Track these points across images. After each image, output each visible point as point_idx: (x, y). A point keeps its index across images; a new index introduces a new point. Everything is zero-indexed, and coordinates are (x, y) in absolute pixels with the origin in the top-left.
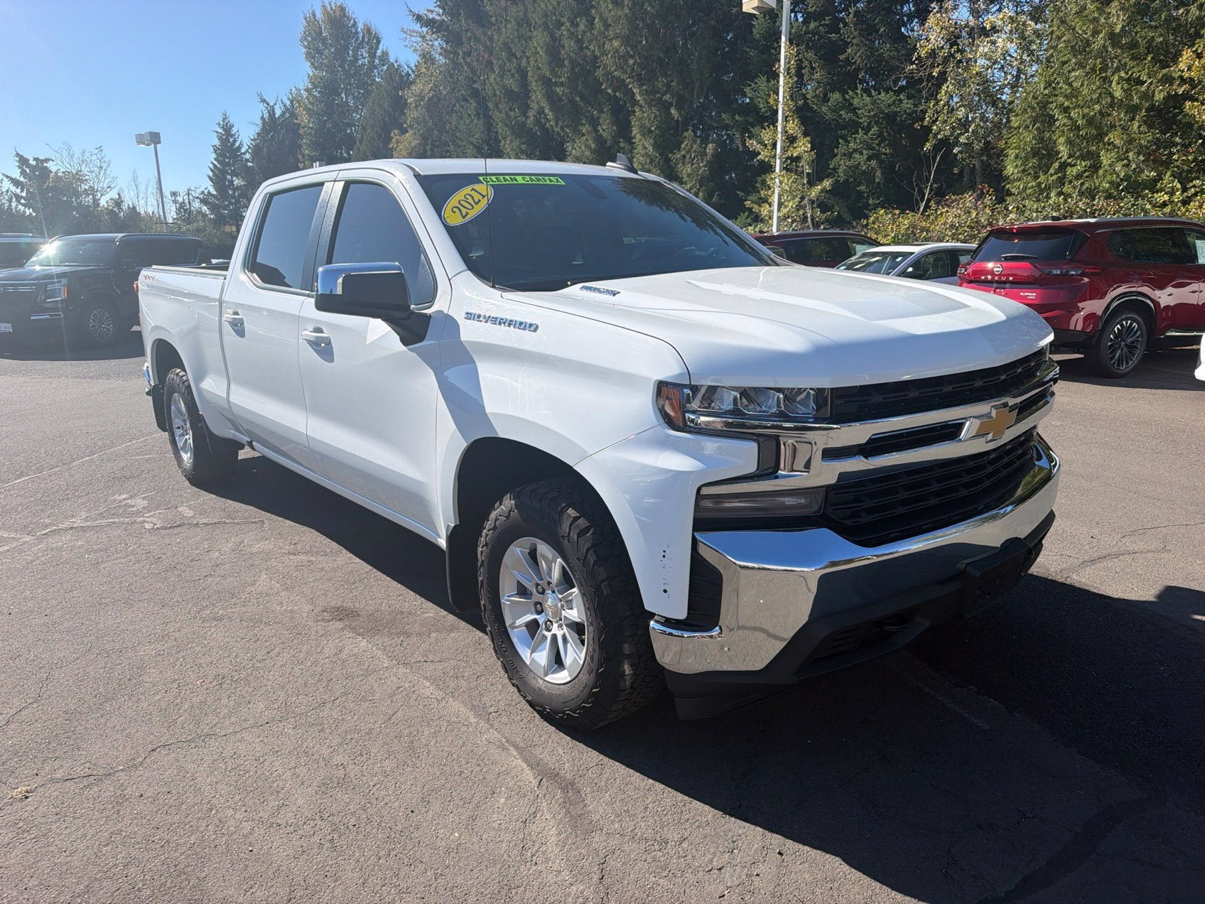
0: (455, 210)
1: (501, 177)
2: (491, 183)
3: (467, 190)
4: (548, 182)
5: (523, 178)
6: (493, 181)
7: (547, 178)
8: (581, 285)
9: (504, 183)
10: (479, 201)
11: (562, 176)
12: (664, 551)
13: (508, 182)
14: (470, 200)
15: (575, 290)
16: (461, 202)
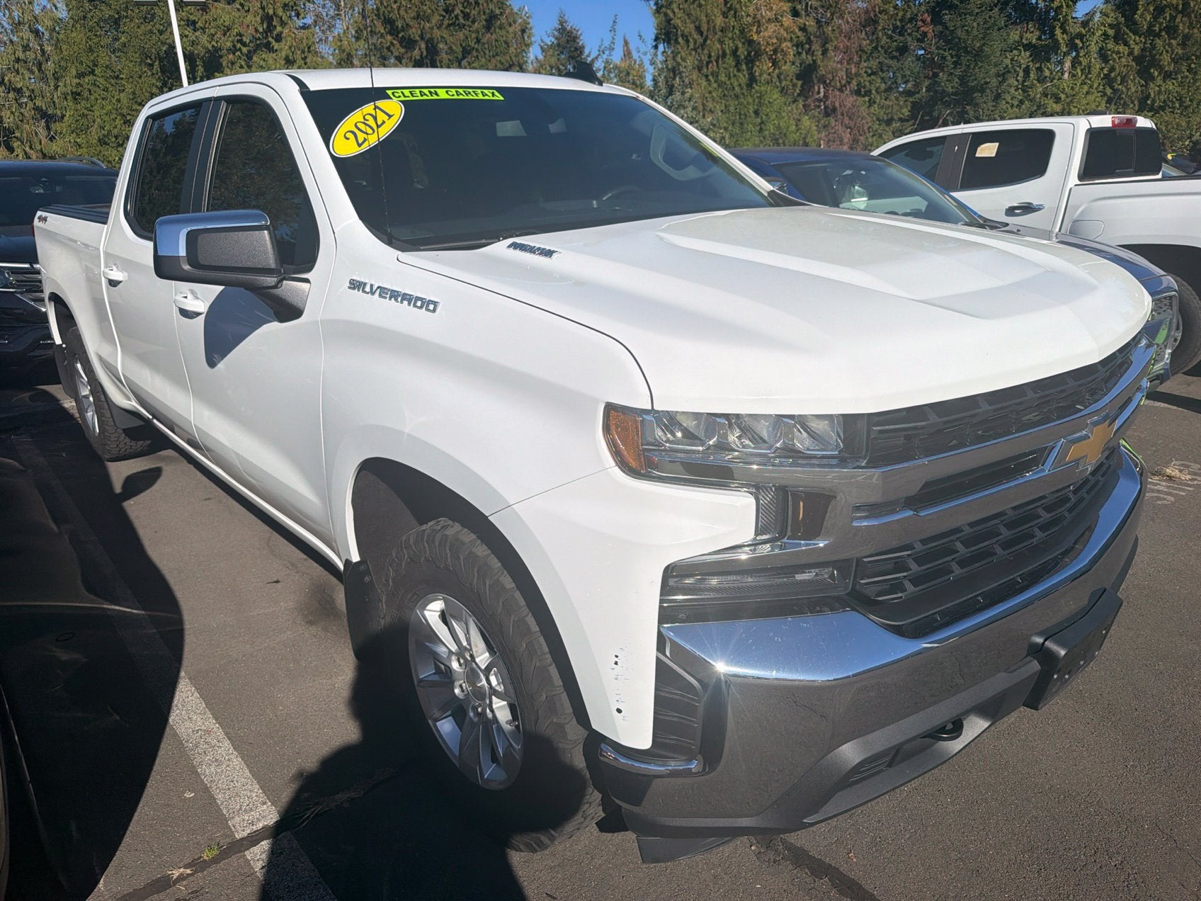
0: (349, 135)
1: (417, 91)
2: (403, 98)
3: (369, 108)
4: (481, 97)
5: (447, 92)
6: (405, 96)
7: (479, 91)
8: (510, 241)
9: (420, 98)
10: (384, 122)
11: (500, 90)
12: (617, 656)
13: (425, 97)
14: (371, 122)
15: (500, 248)
16: (358, 124)
